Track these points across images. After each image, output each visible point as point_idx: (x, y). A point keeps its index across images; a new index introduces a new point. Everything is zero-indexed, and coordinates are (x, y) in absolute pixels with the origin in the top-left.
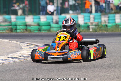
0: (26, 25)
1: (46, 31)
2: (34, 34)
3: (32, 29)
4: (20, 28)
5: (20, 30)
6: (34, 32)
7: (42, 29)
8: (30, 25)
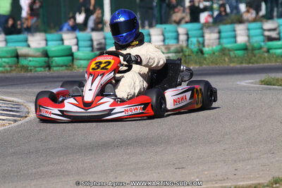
0: (17, 56)
1: (64, 68)
2: (36, 74)
3: (31, 64)
4: (5, 62)
5: (4, 67)
6: (36, 71)
7: (54, 64)
8: (26, 56)
